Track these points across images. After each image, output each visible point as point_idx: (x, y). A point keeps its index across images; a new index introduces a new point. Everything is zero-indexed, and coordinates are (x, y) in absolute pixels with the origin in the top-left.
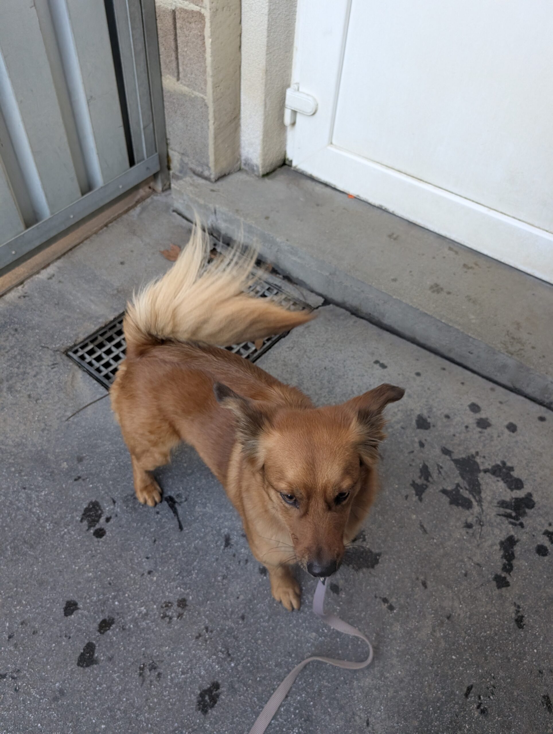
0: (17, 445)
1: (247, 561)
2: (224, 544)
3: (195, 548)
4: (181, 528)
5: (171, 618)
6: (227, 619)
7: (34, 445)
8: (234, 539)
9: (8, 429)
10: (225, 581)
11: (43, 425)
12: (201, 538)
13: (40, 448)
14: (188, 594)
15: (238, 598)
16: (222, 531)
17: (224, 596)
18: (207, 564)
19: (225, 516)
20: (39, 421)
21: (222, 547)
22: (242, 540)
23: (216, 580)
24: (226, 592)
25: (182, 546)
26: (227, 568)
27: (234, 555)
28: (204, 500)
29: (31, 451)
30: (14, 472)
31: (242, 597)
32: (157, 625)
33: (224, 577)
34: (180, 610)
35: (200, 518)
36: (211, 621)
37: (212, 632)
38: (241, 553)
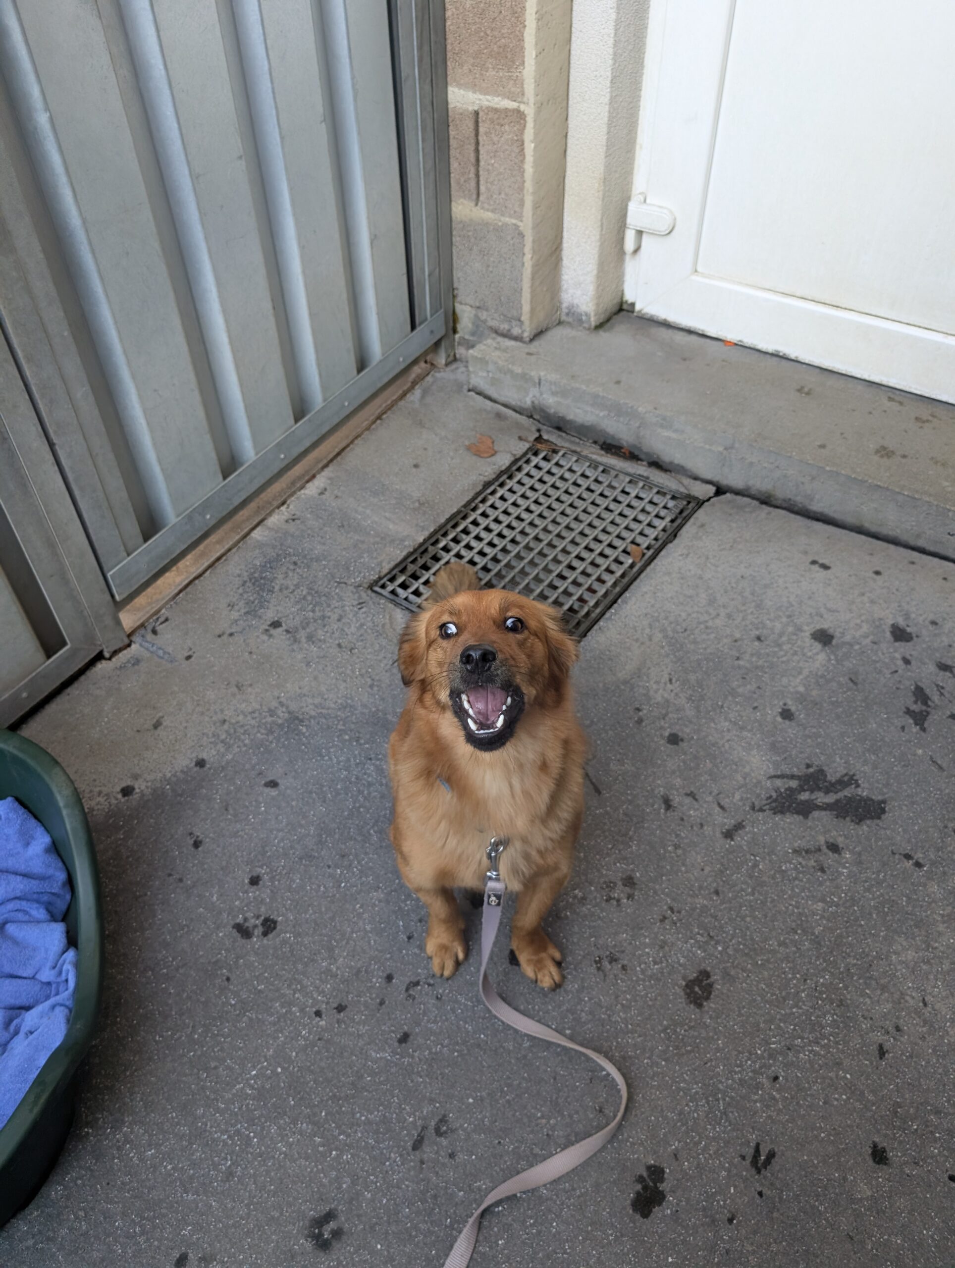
0: (343, 707)
1: (702, 825)
2: (663, 806)
3: (626, 814)
4: (598, 791)
5: (618, 901)
6: (695, 896)
7: (364, 706)
8: (676, 800)
9: (323, 689)
10: (680, 852)
11: (369, 681)
12: (630, 802)
13: (374, 709)
14: (633, 870)
15: (703, 870)
16: (656, 792)
17: (683, 869)
18: (647, 832)
19: (654, 773)
20: (362, 675)
21: (662, 811)
22: (688, 800)
23: (666, 851)
24: (683, 865)
25: (607, 813)
26: (677, 836)
27: (682, 819)
28: (618, 756)
29: (362, 713)
30: (350, 740)
31: (707, 869)
32: (602, 910)
33: (676, 847)
34: (628, 890)
35: (620, 778)
36: (673, 900)
37: (679, 912)
38: (690, 816)
